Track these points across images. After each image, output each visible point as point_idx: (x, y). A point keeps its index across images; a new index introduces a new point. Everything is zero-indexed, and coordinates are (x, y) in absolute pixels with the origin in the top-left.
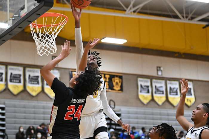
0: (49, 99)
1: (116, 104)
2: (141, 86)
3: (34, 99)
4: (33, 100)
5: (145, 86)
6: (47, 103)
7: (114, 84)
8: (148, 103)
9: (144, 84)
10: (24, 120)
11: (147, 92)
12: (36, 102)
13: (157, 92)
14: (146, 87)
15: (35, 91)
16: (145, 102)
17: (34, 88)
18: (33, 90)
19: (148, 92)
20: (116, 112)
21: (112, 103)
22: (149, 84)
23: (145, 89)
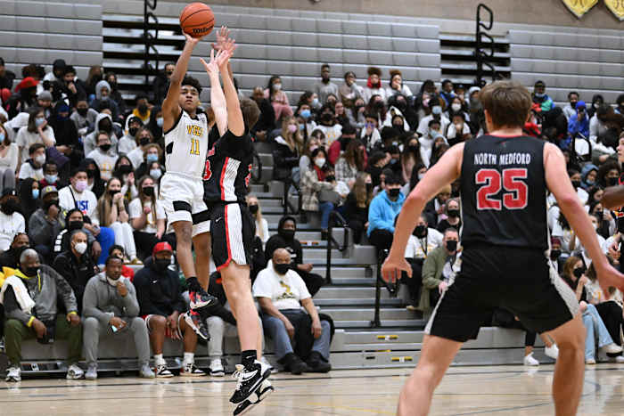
4: (262, 6)
6: (300, 15)
8: (586, 14)
12: (271, 10)
20: (497, 40)
21: (484, 14)
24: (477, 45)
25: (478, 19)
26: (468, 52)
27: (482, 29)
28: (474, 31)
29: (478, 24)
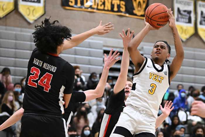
0: (25, 24)
2: (179, 10)
5: (185, 11)
6: (21, 31)
7: (135, 4)
8: (188, 40)
9: (183, 8)
11: (187, 21)
12: (4, 27)
13: (203, 23)
14: (186, 13)
15: (3, 10)
16: (184, 37)
17: (1, 4)
19: (190, 21)
22: (191, 8)
23: (185, 15)
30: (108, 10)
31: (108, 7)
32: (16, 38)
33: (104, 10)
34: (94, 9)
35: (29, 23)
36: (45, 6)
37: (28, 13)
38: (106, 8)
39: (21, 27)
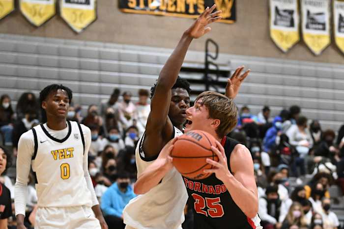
0: (71, 34)
1: (220, 49)
3: (37, 32)
4: (35, 35)
5: (285, 11)
6: (65, 43)
8: (290, 50)
9: (282, 6)
10: (15, 79)
11: (289, 23)
12: (42, 39)
13: (311, 26)
14: (286, 14)
15: (40, 15)
16: (285, 46)
17: (38, 8)
18: (35, 13)
19: (292, 24)
20: (221, 68)
21: (211, 47)
22: (293, 6)
23: (286, 17)
24: (205, 71)
25: (207, 51)
26: (198, 77)
27: (210, 59)
28: (203, 60)
29: (207, 55)
30: (181, 13)
31: (181, 8)
32: (59, 53)
33: (175, 12)
34: (162, 11)
35: (75, 33)
36: (96, 9)
37: (74, 19)
38: (178, 10)
39: (65, 38)
